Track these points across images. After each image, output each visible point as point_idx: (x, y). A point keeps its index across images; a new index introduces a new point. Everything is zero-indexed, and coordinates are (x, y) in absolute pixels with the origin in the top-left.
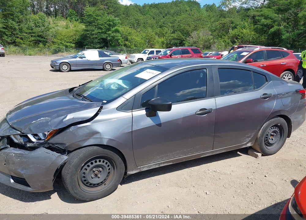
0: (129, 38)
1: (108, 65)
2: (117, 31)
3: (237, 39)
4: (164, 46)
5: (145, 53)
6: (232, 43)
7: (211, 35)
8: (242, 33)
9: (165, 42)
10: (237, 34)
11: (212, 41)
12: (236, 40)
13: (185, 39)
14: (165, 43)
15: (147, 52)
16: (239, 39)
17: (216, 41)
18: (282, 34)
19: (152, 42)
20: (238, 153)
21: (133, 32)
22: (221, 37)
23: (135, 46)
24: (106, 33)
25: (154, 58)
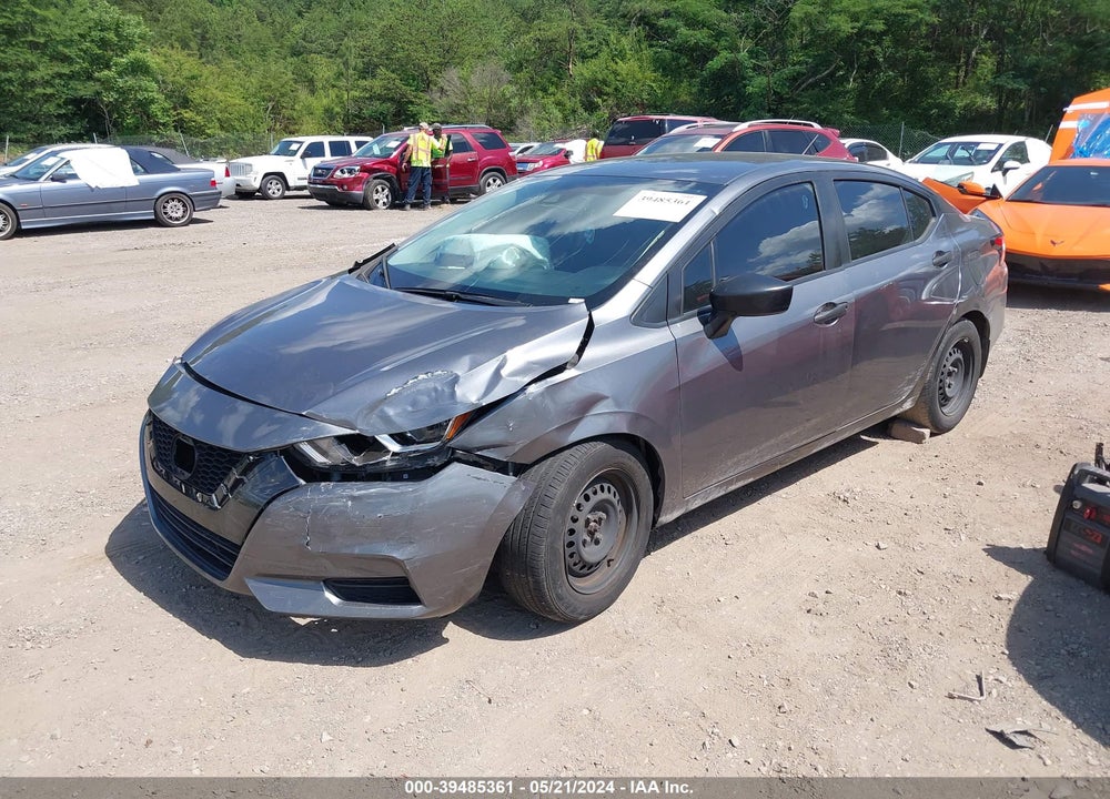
0: (196, 95)
1: (175, 203)
2: (139, 68)
3: (600, 94)
4: (339, 124)
5: (285, 151)
6: (586, 110)
7: (510, 82)
8: (615, 73)
9: (337, 109)
10: (600, 77)
11: (515, 102)
12: (600, 101)
13: (415, 97)
14: (338, 113)
15: (294, 147)
16: (607, 94)
17: (529, 102)
18: (745, 79)
19: (286, 113)
20: (864, 437)
21: (206, 73)
22: (545, 90)
23: (222, 128)
24: (90, 77)
25: (342, 171)
